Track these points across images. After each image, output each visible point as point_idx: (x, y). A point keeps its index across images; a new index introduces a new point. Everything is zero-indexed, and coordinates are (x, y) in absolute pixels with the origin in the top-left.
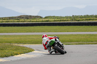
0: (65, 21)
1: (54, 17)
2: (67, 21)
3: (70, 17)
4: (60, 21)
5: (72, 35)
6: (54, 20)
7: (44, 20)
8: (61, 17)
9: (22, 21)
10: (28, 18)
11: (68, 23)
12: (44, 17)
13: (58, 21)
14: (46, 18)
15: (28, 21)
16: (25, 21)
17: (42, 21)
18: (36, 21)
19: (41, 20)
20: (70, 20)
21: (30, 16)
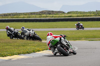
0: (88, 16)
1: (77, 12)
2: (91, 16)
3: (94, 13)
4: (84, 16)
5: (96, 30)
6: (76, 15)
7: (66, 15)
8: (84, 12)
9: (44, 17)
10: (50, 14)
11: (91, 18)
12: (66, 12)
13: (81, 16)
14: (69, 13)
15: (50, 17)
16: (47, 17)
17: (65, 17)
18: (59, 17)
19: (64, 15)
20: (94, 16)
21: (53, 11)
